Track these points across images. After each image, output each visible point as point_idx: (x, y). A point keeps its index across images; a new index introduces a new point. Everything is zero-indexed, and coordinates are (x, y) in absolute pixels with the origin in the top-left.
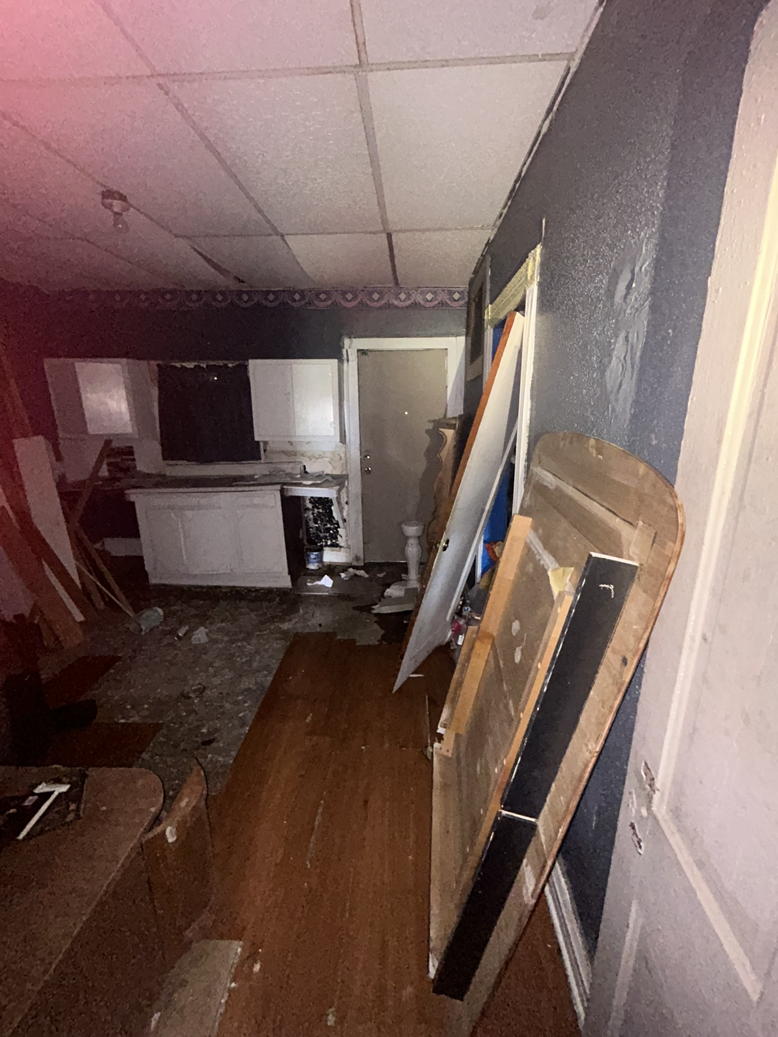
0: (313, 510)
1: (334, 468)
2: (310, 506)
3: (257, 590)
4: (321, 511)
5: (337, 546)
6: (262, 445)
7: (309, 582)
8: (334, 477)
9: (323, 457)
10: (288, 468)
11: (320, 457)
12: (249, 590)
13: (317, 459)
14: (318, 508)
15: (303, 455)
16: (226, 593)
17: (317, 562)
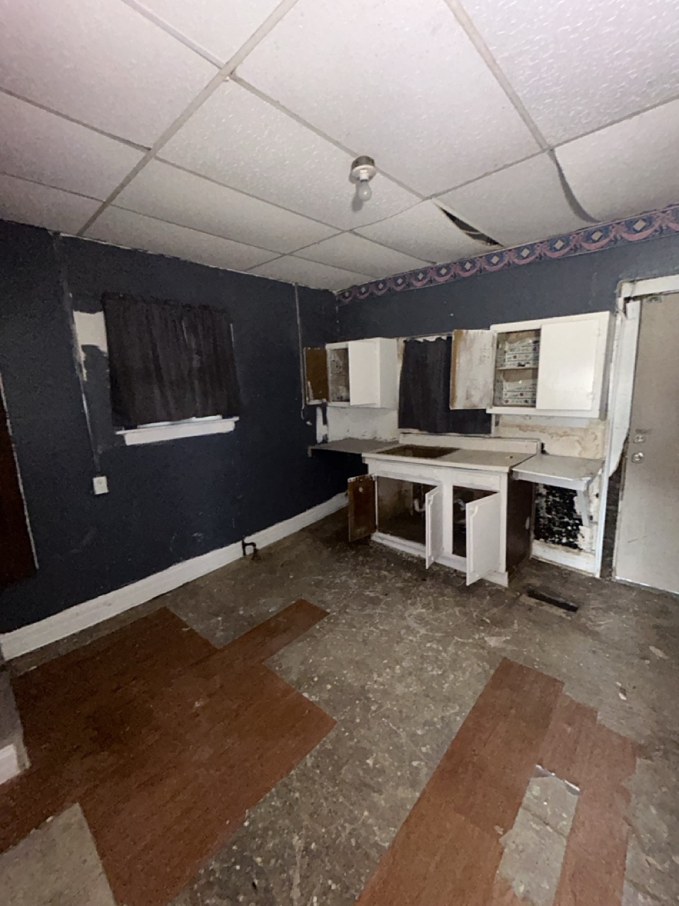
0: (547, 497)
1: (585, 450)
2: (544, 492)
4: (558, 499)
5: (575, 547)
6: (493, 418)
8: (584, 462)
9: (569, 435)
11: (566, 434)
13: (561, 436)
14: (554, 496)
15: (542, 431)
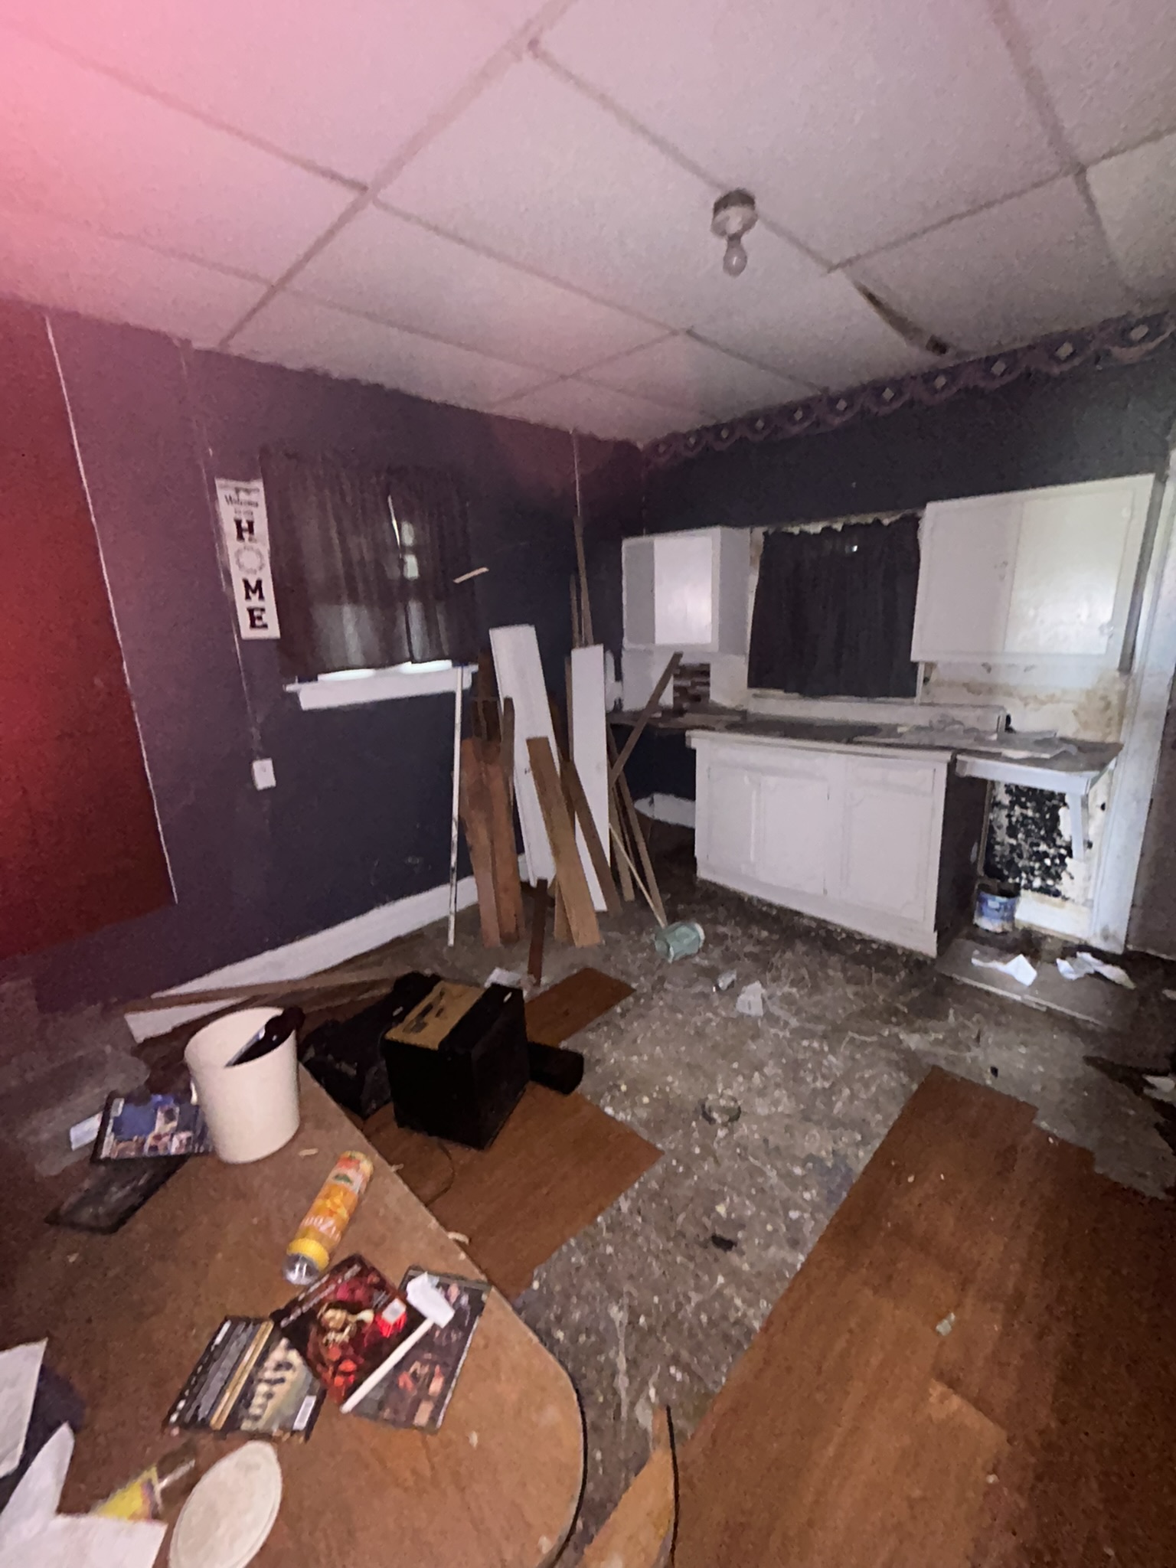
0: (1011, 808)
1: (1085, 726)
2: (1006, 800)
3: (866, 942)
5: (1057, 894)
6: (921, 669)
7: (977, 957)
8: (1084, 747)
9: (1058, 701)
10: (970, 717)
11: (1052, 699)
12: (851, 936)
13: (1043, 703)
14: (1023, 806)
15: (1010, 694)
16: (809, 930)
17: (1003, 918)
